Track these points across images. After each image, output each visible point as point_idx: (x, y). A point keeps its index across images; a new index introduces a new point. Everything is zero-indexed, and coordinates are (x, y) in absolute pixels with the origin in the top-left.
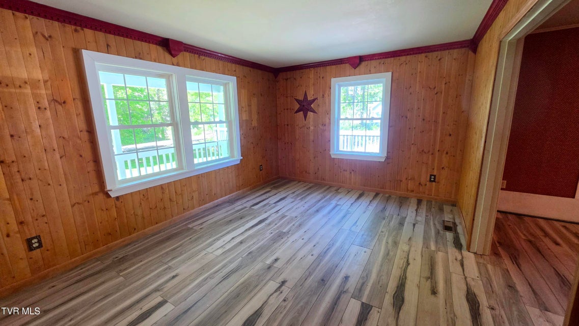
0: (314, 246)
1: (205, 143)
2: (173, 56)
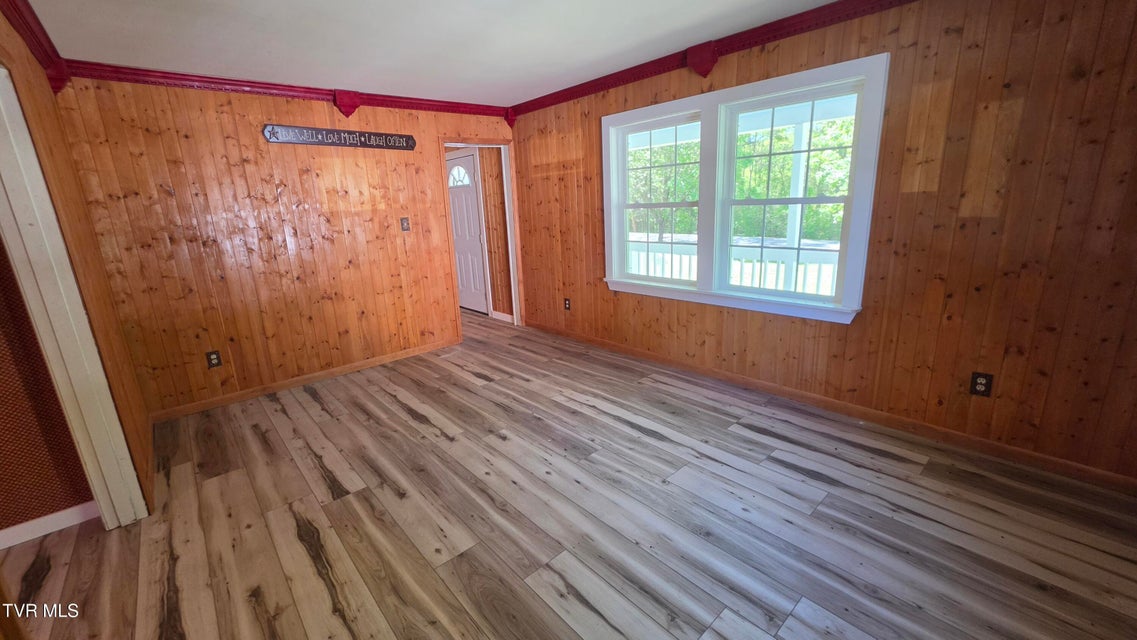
0: (515, 483)
1: (762, 247)
2: (704, 73)
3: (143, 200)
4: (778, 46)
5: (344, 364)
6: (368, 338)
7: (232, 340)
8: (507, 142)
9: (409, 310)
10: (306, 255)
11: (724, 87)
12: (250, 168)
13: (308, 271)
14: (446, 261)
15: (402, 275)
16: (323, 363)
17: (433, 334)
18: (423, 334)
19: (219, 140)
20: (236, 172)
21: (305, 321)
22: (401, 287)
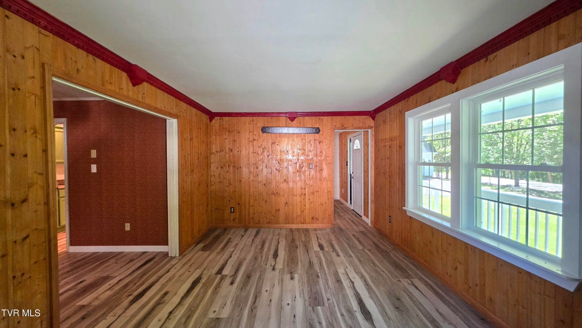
2: (454, 81)
3: (224, 153)
4: (497, 55)
5: (276, 224)
6: (288, 215)
7: (239, 204)
8: (371, 128)
9: (307, 206)
10: (269, 176)
11: (464, 87)
12: (255, 142)
13: (268, 183)
14: (329, 186)
15: (306, 189)
16: (268, 221)
17: (318, 220)
18: (313, 218)
19: (248, 133)
20: (251, 144)
21: (264, 202)
22: (305, 194)
